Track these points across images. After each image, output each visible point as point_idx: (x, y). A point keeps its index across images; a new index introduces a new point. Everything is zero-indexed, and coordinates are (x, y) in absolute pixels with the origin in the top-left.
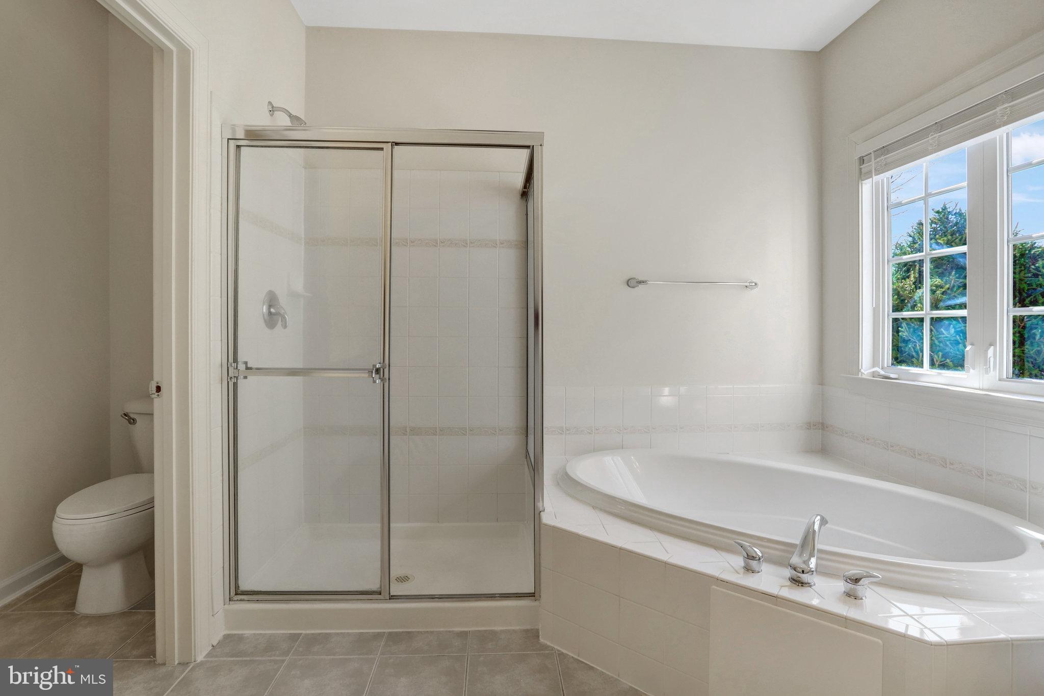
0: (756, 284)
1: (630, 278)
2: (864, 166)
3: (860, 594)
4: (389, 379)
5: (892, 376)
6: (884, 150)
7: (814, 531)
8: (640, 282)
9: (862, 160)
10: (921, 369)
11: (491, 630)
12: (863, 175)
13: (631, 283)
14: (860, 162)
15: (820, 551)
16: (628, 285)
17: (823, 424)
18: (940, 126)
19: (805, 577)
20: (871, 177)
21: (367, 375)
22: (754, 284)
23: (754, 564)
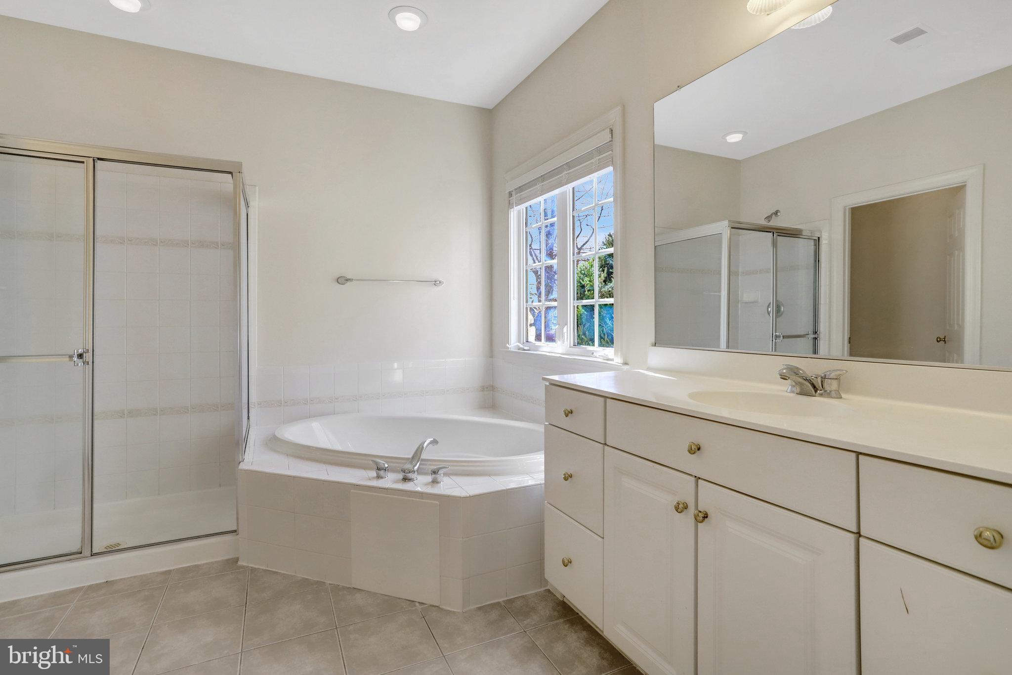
0: (440, 282)
1: (338, 277)
2: (511, 198)
3: (439, 480)
4: (93, 362)
5: (526, 348)
6: (520, 189)
7: (423, 447)
8: (347, 280)
9: (510, 194)
10: (540, 342)
11: (195, 565)
12: (510, 205)
13: (342, 280)
14: (509, 195)
15: (423, 460)
16: (338, 282)
17: (492, 386)
18: (543, 178)
19: (410, 475)
20: (513, 208)
21: (68, 359)
22: (438, 282)
23: (382, 473)
